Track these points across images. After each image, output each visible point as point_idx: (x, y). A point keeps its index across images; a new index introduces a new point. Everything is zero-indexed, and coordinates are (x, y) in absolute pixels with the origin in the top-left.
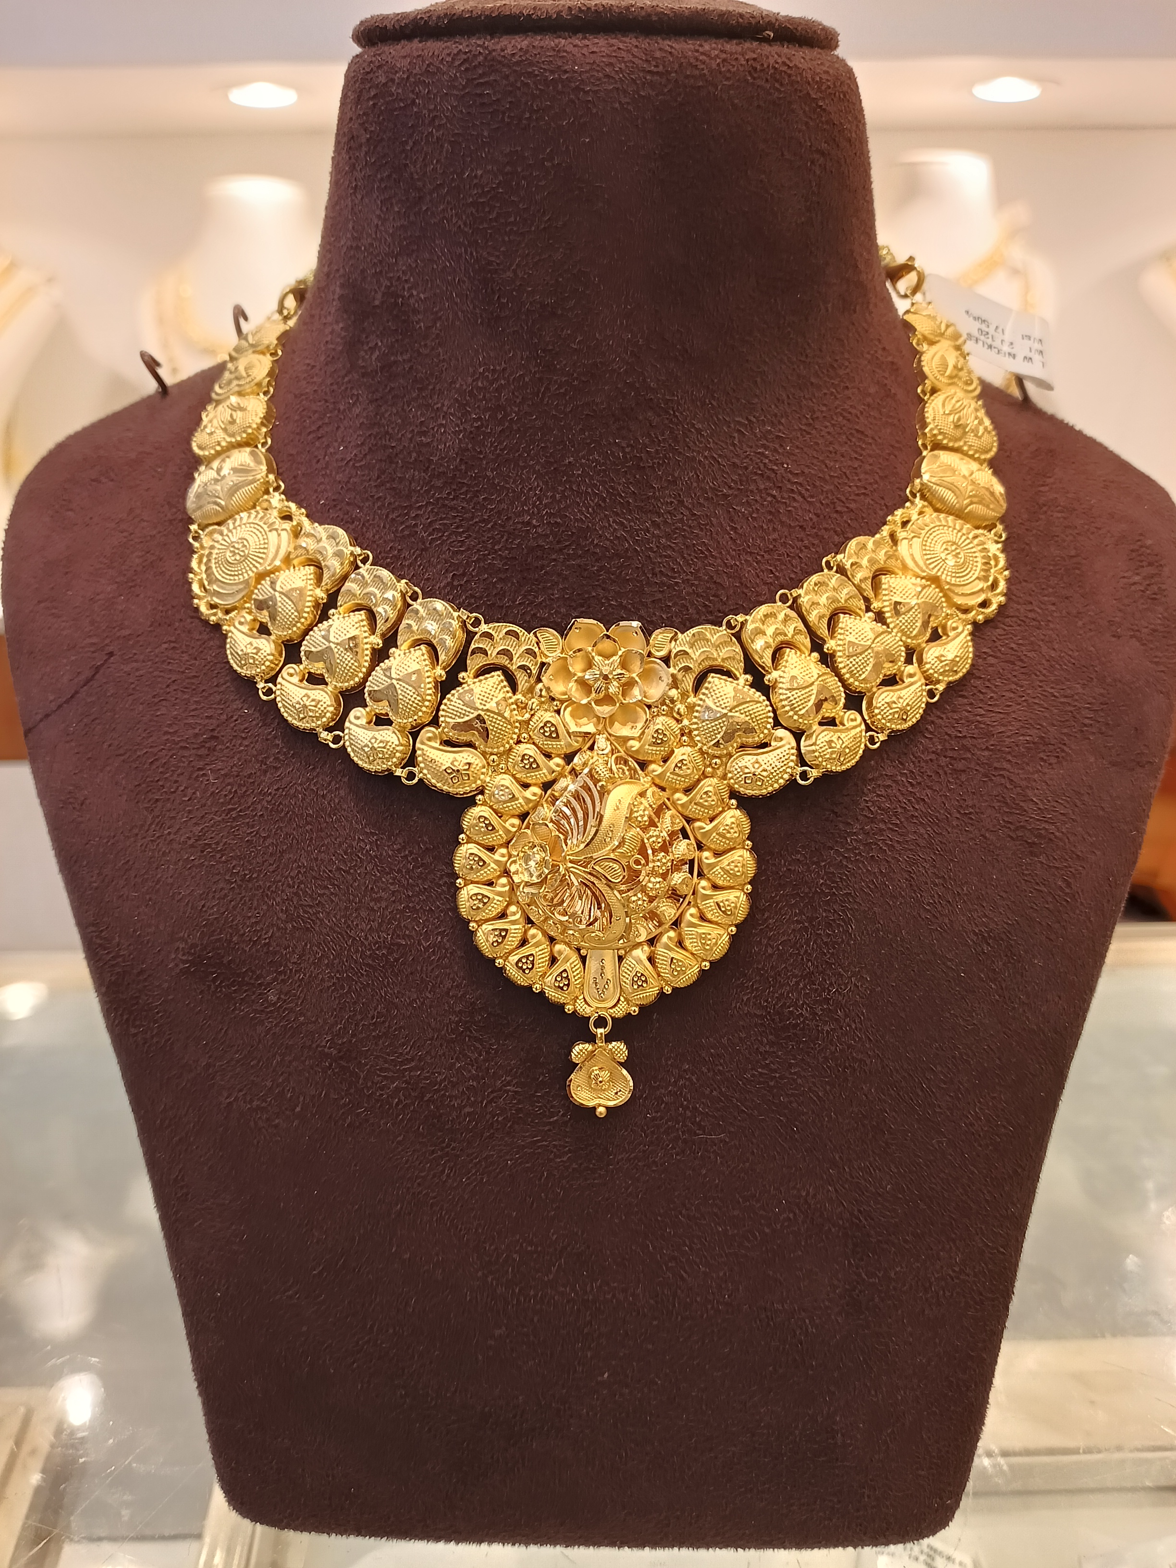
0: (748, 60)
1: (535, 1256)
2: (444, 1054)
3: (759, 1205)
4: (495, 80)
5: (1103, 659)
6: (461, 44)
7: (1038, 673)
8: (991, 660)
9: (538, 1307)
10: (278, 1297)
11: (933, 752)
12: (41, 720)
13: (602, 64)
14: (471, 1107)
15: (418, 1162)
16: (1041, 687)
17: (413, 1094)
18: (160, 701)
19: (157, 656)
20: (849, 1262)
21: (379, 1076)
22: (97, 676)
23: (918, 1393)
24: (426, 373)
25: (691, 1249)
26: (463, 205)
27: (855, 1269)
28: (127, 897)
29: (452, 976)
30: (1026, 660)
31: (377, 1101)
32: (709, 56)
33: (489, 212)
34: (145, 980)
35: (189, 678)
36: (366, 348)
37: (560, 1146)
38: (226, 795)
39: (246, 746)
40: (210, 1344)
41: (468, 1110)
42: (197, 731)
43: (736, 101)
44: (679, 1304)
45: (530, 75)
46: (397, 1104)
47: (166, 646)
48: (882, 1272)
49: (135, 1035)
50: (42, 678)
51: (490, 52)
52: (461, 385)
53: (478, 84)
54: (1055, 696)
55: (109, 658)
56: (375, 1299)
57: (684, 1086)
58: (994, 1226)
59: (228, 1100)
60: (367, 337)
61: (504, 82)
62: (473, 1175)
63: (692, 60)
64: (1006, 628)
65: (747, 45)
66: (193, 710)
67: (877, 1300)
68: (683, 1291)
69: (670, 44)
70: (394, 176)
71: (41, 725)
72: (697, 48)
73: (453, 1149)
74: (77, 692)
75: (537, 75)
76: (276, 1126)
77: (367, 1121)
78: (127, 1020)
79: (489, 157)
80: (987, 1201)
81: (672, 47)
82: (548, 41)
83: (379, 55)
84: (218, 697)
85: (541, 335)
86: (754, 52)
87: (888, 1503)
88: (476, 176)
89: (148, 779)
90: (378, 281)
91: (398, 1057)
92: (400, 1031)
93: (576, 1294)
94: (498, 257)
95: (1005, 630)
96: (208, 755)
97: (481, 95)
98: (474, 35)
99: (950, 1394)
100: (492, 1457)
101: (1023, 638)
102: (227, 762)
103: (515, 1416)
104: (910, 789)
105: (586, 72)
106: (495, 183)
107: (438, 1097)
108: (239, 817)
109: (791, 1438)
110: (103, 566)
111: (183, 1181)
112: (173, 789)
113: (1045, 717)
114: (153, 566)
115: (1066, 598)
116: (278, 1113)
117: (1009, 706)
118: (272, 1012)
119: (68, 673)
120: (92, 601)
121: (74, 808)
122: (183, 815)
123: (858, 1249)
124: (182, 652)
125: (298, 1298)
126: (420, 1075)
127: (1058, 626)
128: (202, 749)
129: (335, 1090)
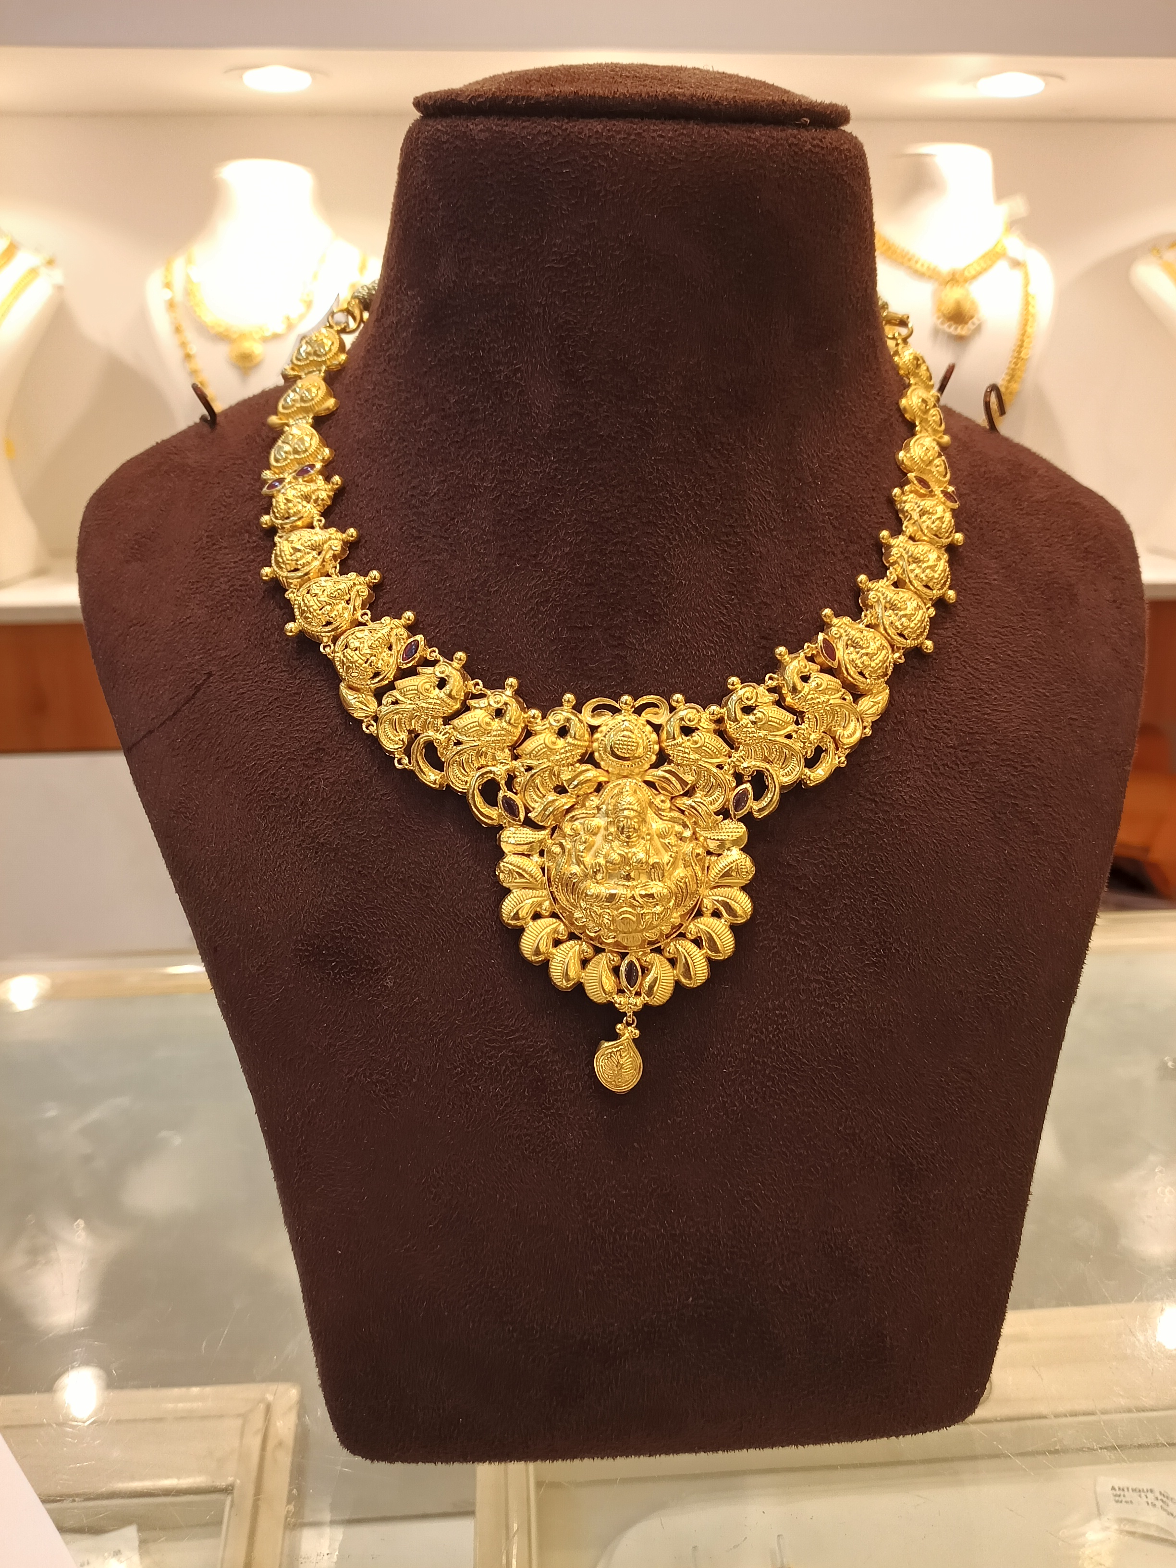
0: (791, 145)
1: (629, 1198)
2: (545, 1025)
4: (574, 161)
5: (1083, 662)
6: (540, 124)
7: (1031, 676)
8: (994, 666)
9: (632, 1243)
10: (397, 1250)
11: (951, 747)
12: (144, 737)
13: (668, 147)
14: (570, 1070)
16: (1034, 688)
17: (518, 1061)
18: (264, 717)
19: (256, 675)
20: (897, 1189)
21: (487, 1046)
22: (198, 694)
25: (763, 1184)
27: (901, 1194)
28: (245, 897)
30: (1020, 665)
31: (486, 1069)
32: (759, 141)
33: (567, 277)
35: (290, 695)
38: (335, 802)
39: (352, 756)
42: (303, 744)
44: (753, 1233)
45: (605, 157)
46: (505, 1071)
47: (265, 666)
48: (923, 1195)
50: (140, 698)
51: (569, 134)
53: (557, 163)
54: (1046, 696)
55: (208, 678)
56: (487, 1245)
59: (349, 1076)
61: (583, 162)
63: (745, 146)
64: (1003, 637)
65: (789, 131)
66: (297, 725)
67: (919, 1219)
68: (756, 1222)
69: (726, 130)
71: (145, 740)
72: (749, 134)
74: (179, 710)
75: (612, 158)
81: (727, 134)
83: (455, 127)
84: (320, 712)
86: (795, 137)
87: (927, 1396)
88: (554, 244)
89: (259, 789)
91: (504, 1029)
93: (665, 1230)
94: (575, 317)
95: (1002, 639)
96: (315, 766)
98: (551, 117)
100: (589, 1380)
102: (335, 771)
103: (610, 1342)
104: (934, 780)
106: (573, 252)
107: (540, 1063)
108: (349, 820)
109: (848, 1343)
110: (189, 591)
111: (306, 1151)
112: (284, 796)
113: (1040, 714)
114: (241, 591)
115: (1049, 609)
116: (396, 1084)
117: (1010, 705)
118: (389, 995)
119: (167, 693)
120: (183, 624)
121: (185, 817)
122: (296, 820)
123: (903, 1177)
124: (282, 671)
125: (416, 1250)
126: (524, 1044)
127: (1045, 634)
128: (309, 761)
129: (448, 1061)
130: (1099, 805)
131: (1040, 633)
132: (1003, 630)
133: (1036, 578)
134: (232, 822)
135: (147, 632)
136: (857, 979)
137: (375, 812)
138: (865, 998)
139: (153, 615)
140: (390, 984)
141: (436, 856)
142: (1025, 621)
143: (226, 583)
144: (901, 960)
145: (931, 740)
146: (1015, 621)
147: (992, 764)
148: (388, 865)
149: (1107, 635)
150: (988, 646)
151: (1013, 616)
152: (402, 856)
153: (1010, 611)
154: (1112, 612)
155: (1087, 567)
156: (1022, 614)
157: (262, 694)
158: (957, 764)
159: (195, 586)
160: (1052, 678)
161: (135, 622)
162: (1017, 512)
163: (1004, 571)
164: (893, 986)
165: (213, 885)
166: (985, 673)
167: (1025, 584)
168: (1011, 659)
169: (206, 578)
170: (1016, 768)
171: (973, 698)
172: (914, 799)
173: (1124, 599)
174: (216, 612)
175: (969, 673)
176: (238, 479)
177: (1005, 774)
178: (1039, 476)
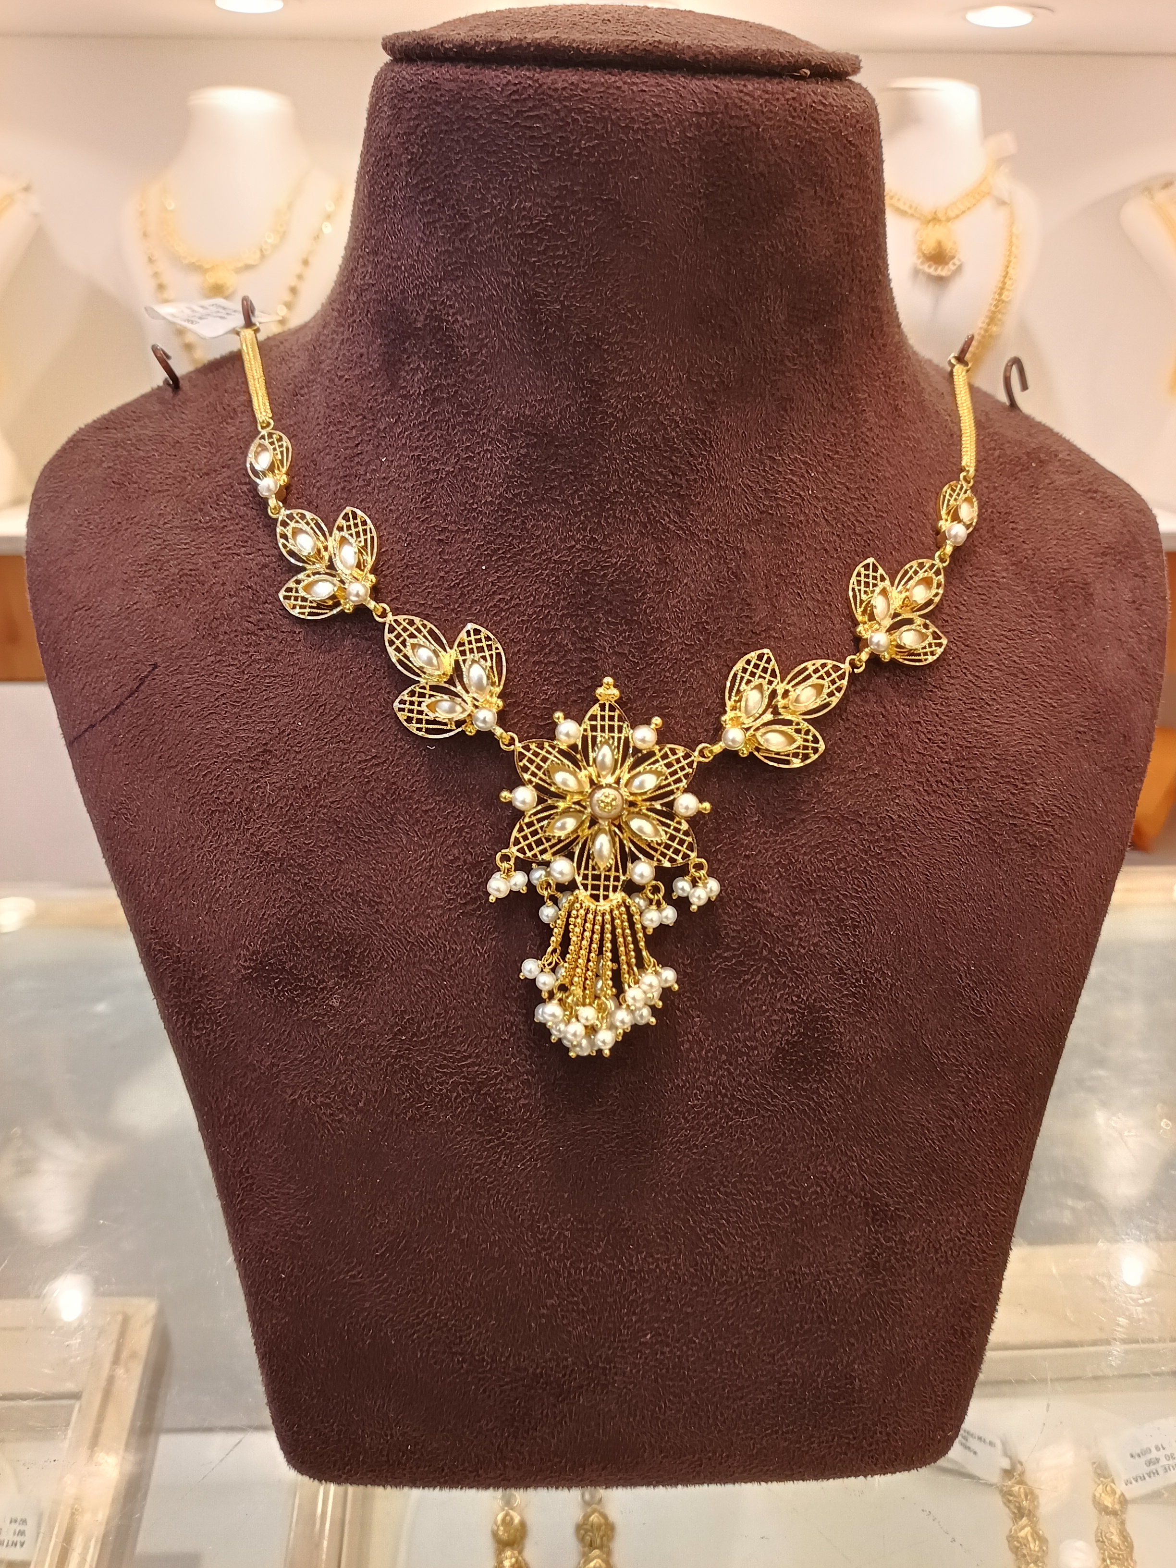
0: (788, 100)
1: (585, 1233)
2: (500, 1051)
3: (790, 1180)
4: (545, 114)
5: (1095, 669)
6: (510, 74)
7: (1038, 685)
9: (588, 1278)
10: (342, 1277)
11: (946, 762)
12: (86, 730)
13: (651, 103)
14: (525, 1099)
15: (475, 1151)
16: (1040, 698)
17: (470, 1088)
18: (209, 714)
19: (203, 668)
20: (870, 1229)
21: (437, 1072)
22: (142, 687)
23: (927, 1341)
24: (472, 398)
25: (728, 1222)
26: (511, 235)
27: (874, 1235)
28: (186, 905)
29: (506, 979)
30: (1027, 673)
31: (437, 1095)
32: (752, 96)
33: (537, 244)
34: (207, 985)
35: (237, 692)
36: (407, 368)
37: (609, 1132)
38: (281, 808)
39: (300, 760)
40: (274, 1322)
41: (522, 1101)
42: (249, 745)
43: (777, 141)
44: (717, 1271)
45: (580, 111)
46: (456, 1098)
47: (212, 658)
48: (898, 1236)
49: (198, 1037)
50: (83, 689)
51: (540, 85)
52: (508, 412)
53: (528, 116)
55: (153, 669)
56: (436, 1275)
57: (723, 1076)
58: (996, 1192)
59: (292, 1098)
60: (408, 358)
61: (555, 117)
62: (528, 1161)
63: (737, 101)
65: (787, 84)
66: (244, 724)
67: (893, 1261)
68: (720, 1260)
69: (716, 83)
70: (438, 201)
71: (87, 734)
72: (741, 88)
73: (509, 1138)
74: (122, 703)
75: (588, 112)
76: (340, 1121)
77: (427, 1114)
78: (190, 1023)
79: (538, 189)
80: (991, 1170)
81: (717, 87)
82: (598, 77)
83: (421, 75)
84: (269, 711)
85: (587, 367)
86: (792, 91)
87: (897, 1437)
88: (524, 208)
89: (202, 792)
90: (420, 304)
91: (456, 1055)
92: (458, 1030)
93: (623, 1265)
94: (546, 289)
96: (262, 769)
97: (530, 128)
98: (523, 66)
99: (955, 1340)
100: (542, 1413)
101: (1024, 651)
102: (282, 775)
103: (564, 1376)
104: (926, 797)
105: (636, 110)
106: (543, 216)
107: (494, 1090)
108: (296, 828)
109: (814, 1385)
110: (138, 575)
111: (248, 1173)
112: (228, 801)
113: (1045, 726)
114: (191, 575)
115: (1061, 610)
116: (342, 1109)
117: (1013, 717)
118: (334, 1015)
119: (110, 684)
120: (129, 610)
121: (126, 819)
122: (240, 827)
123: (877, 1217)
124: (229, 665)
125: (361, 1278)
126: (477, 1071)
127: (1055, 639)
128: (256, 763)
129: (396, 1086)
130: (1105, 826)
131: (1050, 637)
132: (1010, 633)
133: (1048, 576)
134: (174, 825)
135: (92, 617)
136: (835, 1010)
137: (323, 820)
138: (842, 1030)
139: (99, 599)
140: (336, 1004)
141: (387, 870)
142: (1034, 623)
143: (176, 566)
144: (883, 991)
145: (924, 755)
146: (1023, 623)
147: (990, 781)
148: (337, 877)
149: (1123, 639)
150: (992, 651)
151: (1021, 618)
152: (352, 868)
153: (1018, 613)
154: (1130, 614)
155: (1106, 564)
156: (1032, 616)
157: (208, 689)
158: (952, 781)
159: (143, 569)
160: (1061, 688)
161: (80, 606)
162: (1032, 501)
163: (1014, 567)
164: (873, 1018)
165: (153, 891)
166: (988, 681)
167: (1036, 582)
168: (1016, 666)
169: (155, 560)
170: (1017, 786)
171: (973, 709)
172: (904, 818)
173: (1144, 599)
174: (163, 598)
175: (970, 681)
176: (195, 452)
177: (1003, 792)
178: (1060, 460)
